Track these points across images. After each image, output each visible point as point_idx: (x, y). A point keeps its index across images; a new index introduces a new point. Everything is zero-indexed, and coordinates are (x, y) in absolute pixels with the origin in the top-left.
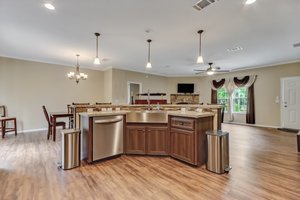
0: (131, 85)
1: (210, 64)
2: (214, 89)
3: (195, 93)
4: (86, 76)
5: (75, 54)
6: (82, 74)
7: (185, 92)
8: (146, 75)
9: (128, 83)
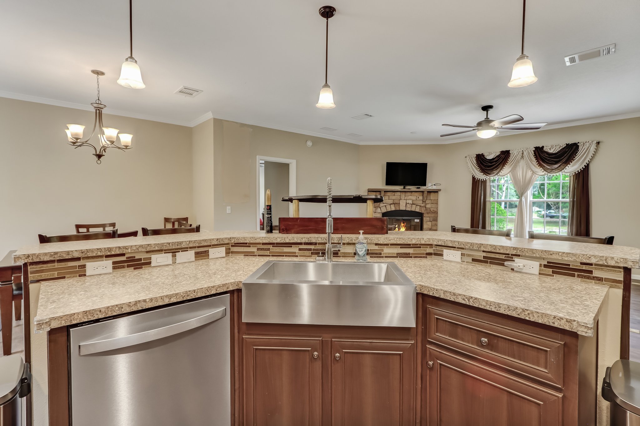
0: (268, 165)
1: (486, 108)
2: (480, 176)
3: (430, 186)
4: (126, 138)
5: (87, 69)
6: (110, 132)
7: (404, 184)
8: (306, 138)
9: (260, 160)
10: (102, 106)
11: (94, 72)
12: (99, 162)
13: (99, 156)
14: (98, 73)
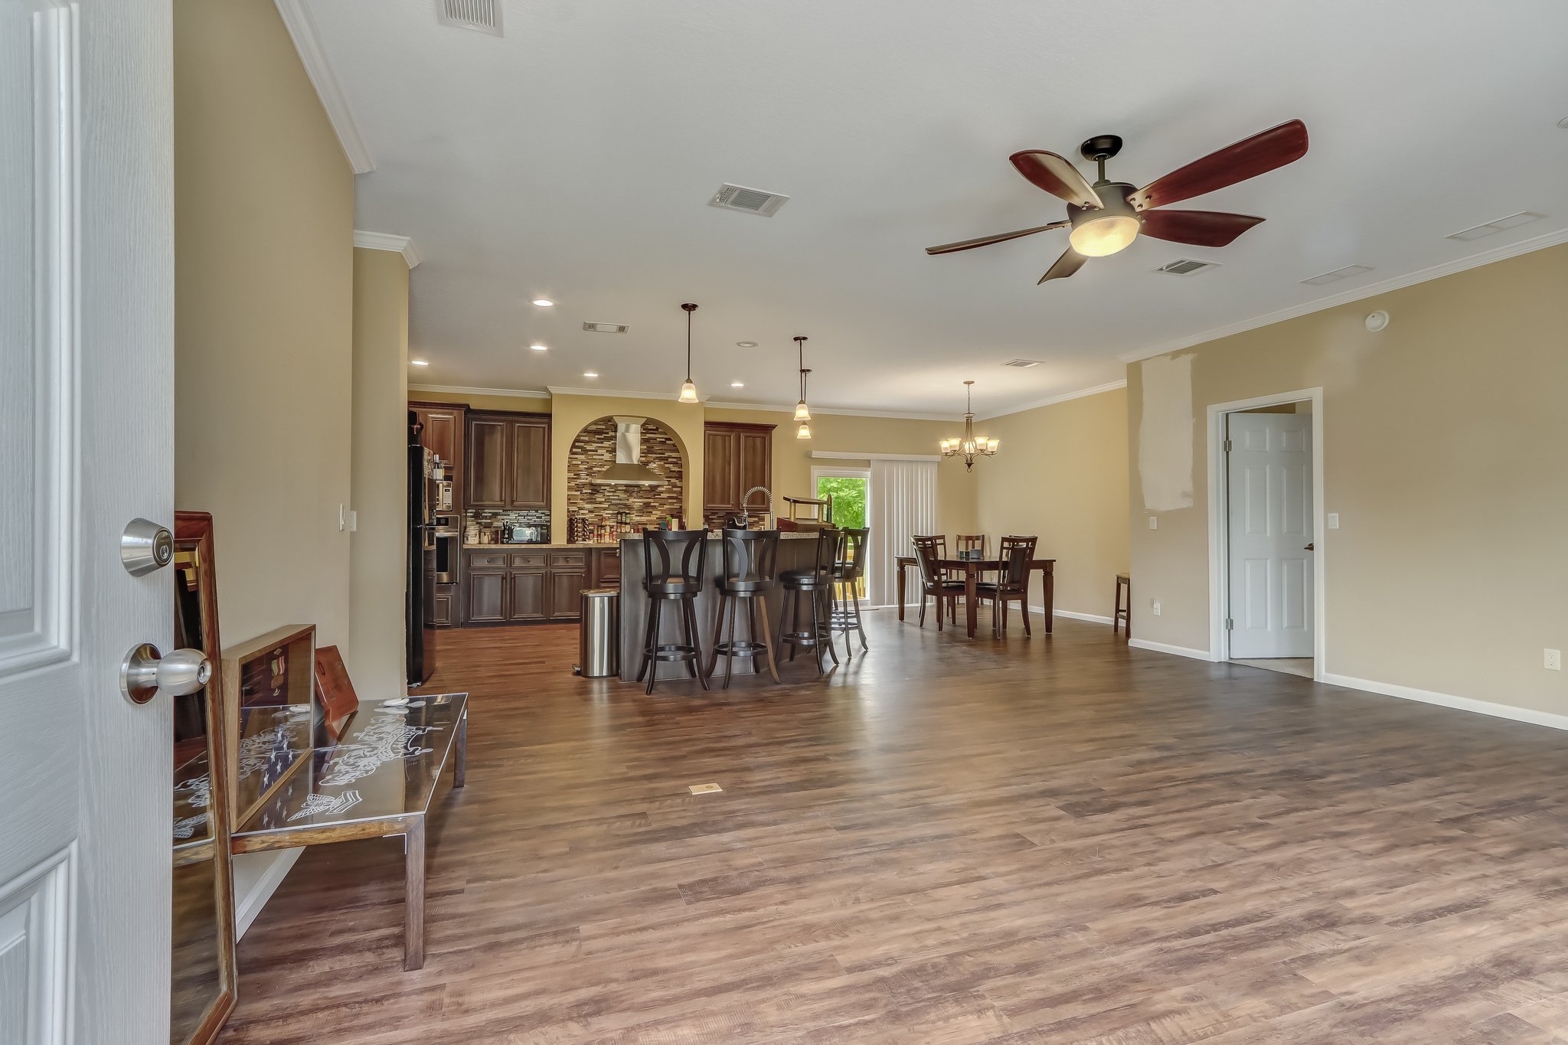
10: (971, 415)
11: (965, 383)
12: (969, 470)
13: (969, 465)
14: (969, 383)
